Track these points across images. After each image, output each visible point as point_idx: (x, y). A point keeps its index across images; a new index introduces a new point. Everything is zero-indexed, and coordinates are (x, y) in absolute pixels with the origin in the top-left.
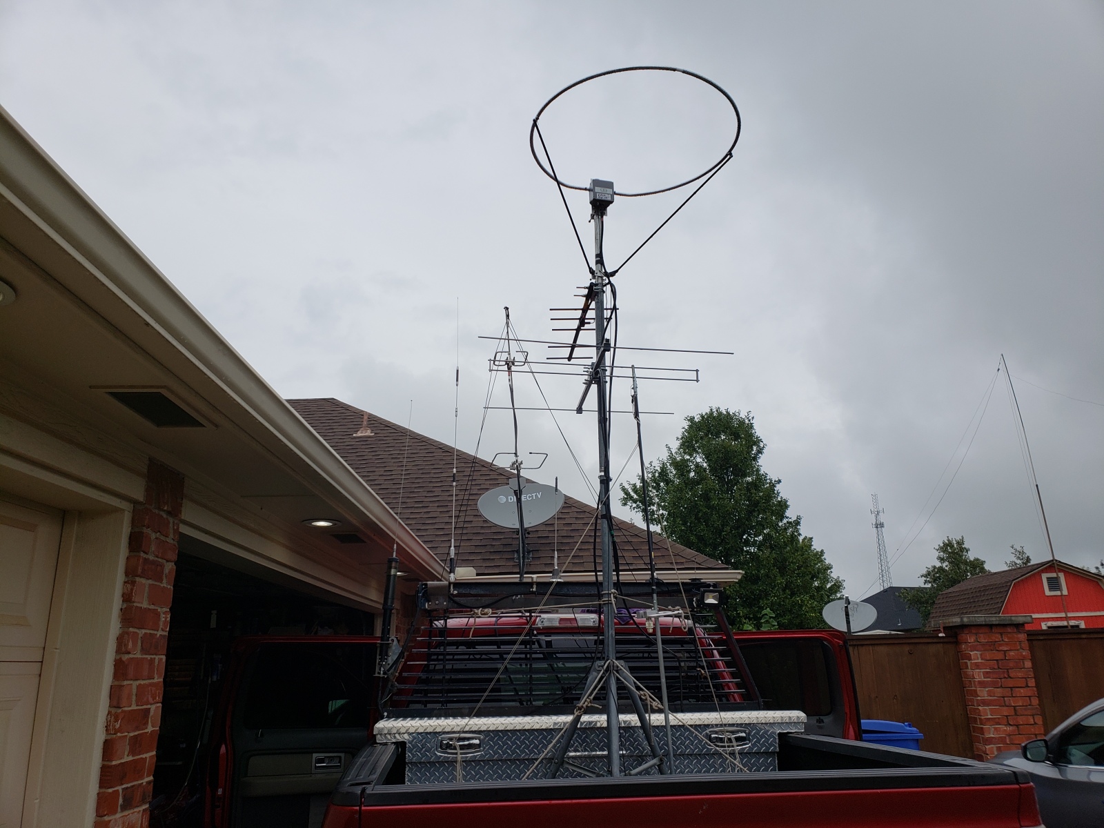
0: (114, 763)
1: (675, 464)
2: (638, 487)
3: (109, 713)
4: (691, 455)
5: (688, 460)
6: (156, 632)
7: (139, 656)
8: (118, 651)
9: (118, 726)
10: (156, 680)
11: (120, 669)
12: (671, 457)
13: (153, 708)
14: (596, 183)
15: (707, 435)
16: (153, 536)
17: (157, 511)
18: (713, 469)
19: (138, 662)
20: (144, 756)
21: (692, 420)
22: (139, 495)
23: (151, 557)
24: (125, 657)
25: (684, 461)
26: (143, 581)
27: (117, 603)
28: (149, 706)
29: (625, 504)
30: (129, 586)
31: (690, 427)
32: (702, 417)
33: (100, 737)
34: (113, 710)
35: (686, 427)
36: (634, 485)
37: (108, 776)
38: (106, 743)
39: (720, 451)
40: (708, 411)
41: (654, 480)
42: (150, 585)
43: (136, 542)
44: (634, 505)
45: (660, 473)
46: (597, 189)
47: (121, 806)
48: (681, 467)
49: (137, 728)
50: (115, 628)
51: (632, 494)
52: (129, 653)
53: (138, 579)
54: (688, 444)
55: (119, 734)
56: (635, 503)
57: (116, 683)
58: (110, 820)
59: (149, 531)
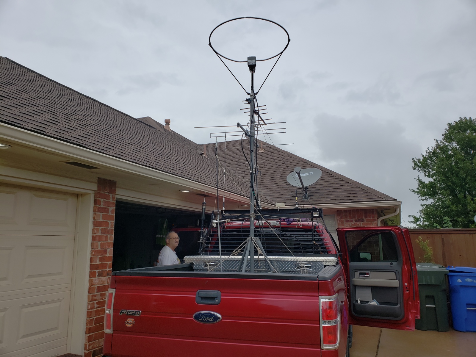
0: (93, 264)
1: (441, 148)
2: (421, 160)
3: (91, 250)
4: (449, 143)
5: (447, 145)
6: (107, 228)
7: (100, 234)
8: (93, 233)
9: (93, 254)
10: (109, 241)
11: (94, 238)
12: (438, 144)
13: (108, 250)
14: (249, 58)
15: (459, 132)
16: (102, 200)
17: (103, 193)
18: (462, 149)
19: (100, 237)
20: (106, 263)
21: (450, 125)
22: (96, 189)
23: (102, 206)
24: (94, 235)
25: (445, 146)
26: (99, 213)
27: (91, 220)
28: (107, 249)
29: (415, 169)
30: (94, 215)
31: (450, 128)
32: (456, 122)
33: (89, 257)
34: (92, 249)
35: (448, 129)
36: (420, 159)
37: (92, 267)
38: (91, 258)
39: (465, 140)
40: (459, 119)
41: (430, 156)
42: (102, 214)
43: (95, 202)
44: (420, 169)
45: (433, 153)
46: (249, 61)
47: (97, 275)
48: (443, 149)
49: (102, 255)
50: (91, 226)
51: (418, 164)
52: (95, 234)
53: (96, 213)
54: (448, 137)
55: (94, 256)
56: (420, 168)
57: (93, 242)
58: (93, 279)
59: (100, 199)
